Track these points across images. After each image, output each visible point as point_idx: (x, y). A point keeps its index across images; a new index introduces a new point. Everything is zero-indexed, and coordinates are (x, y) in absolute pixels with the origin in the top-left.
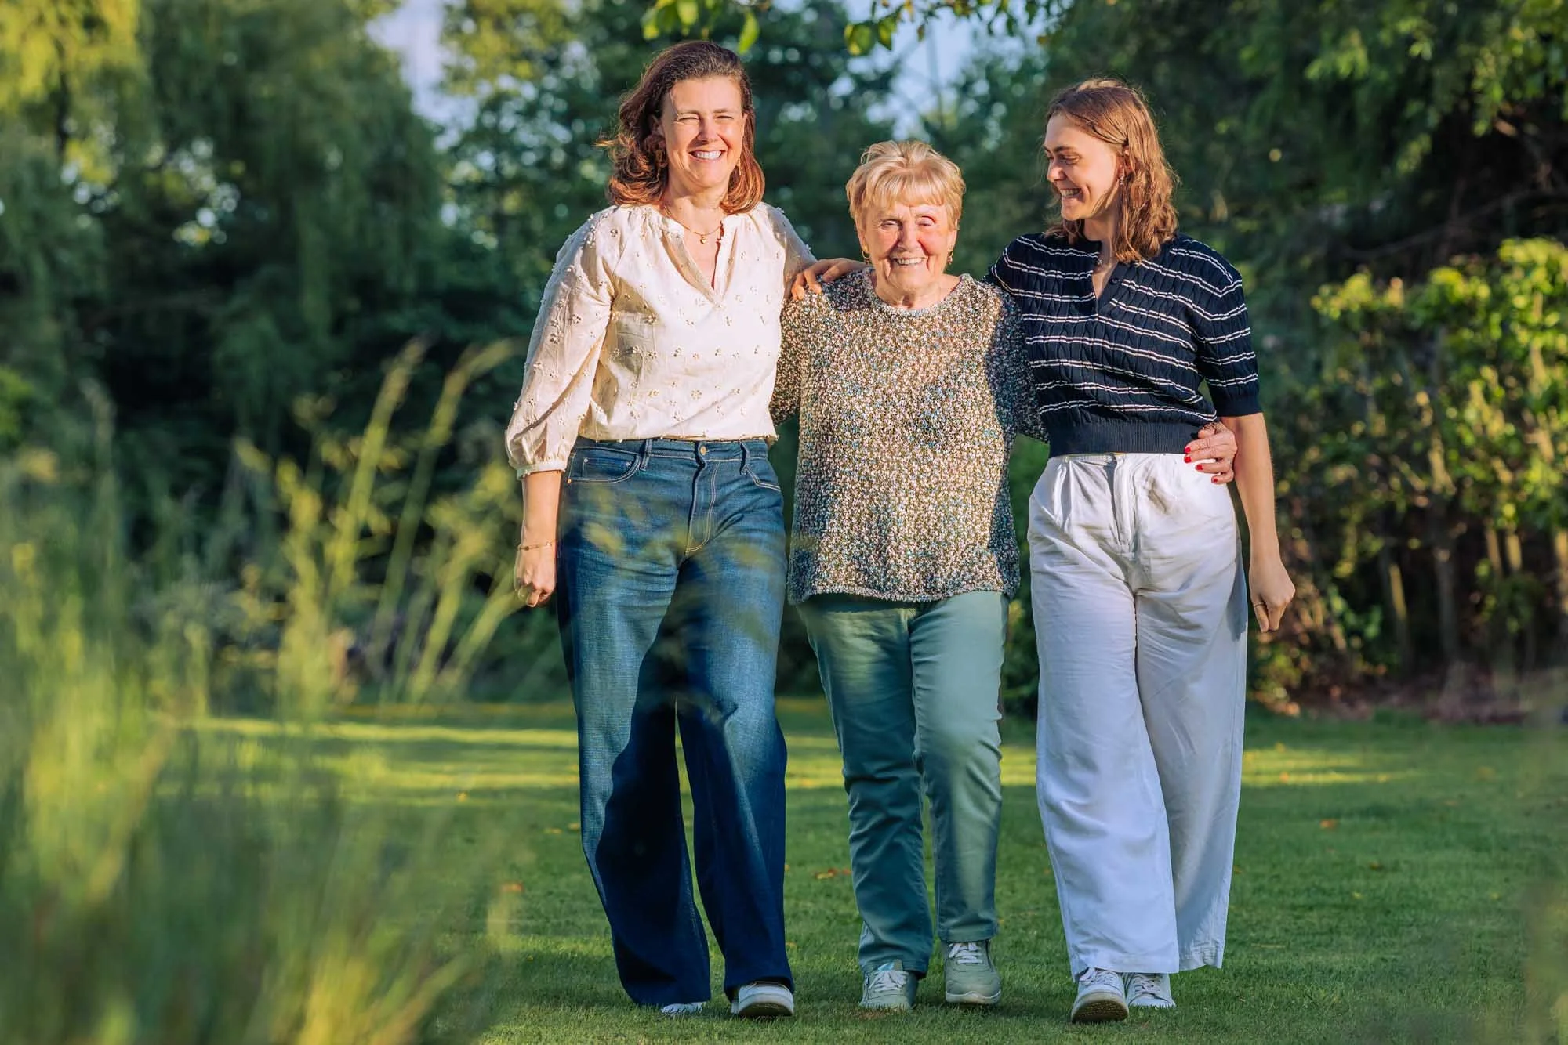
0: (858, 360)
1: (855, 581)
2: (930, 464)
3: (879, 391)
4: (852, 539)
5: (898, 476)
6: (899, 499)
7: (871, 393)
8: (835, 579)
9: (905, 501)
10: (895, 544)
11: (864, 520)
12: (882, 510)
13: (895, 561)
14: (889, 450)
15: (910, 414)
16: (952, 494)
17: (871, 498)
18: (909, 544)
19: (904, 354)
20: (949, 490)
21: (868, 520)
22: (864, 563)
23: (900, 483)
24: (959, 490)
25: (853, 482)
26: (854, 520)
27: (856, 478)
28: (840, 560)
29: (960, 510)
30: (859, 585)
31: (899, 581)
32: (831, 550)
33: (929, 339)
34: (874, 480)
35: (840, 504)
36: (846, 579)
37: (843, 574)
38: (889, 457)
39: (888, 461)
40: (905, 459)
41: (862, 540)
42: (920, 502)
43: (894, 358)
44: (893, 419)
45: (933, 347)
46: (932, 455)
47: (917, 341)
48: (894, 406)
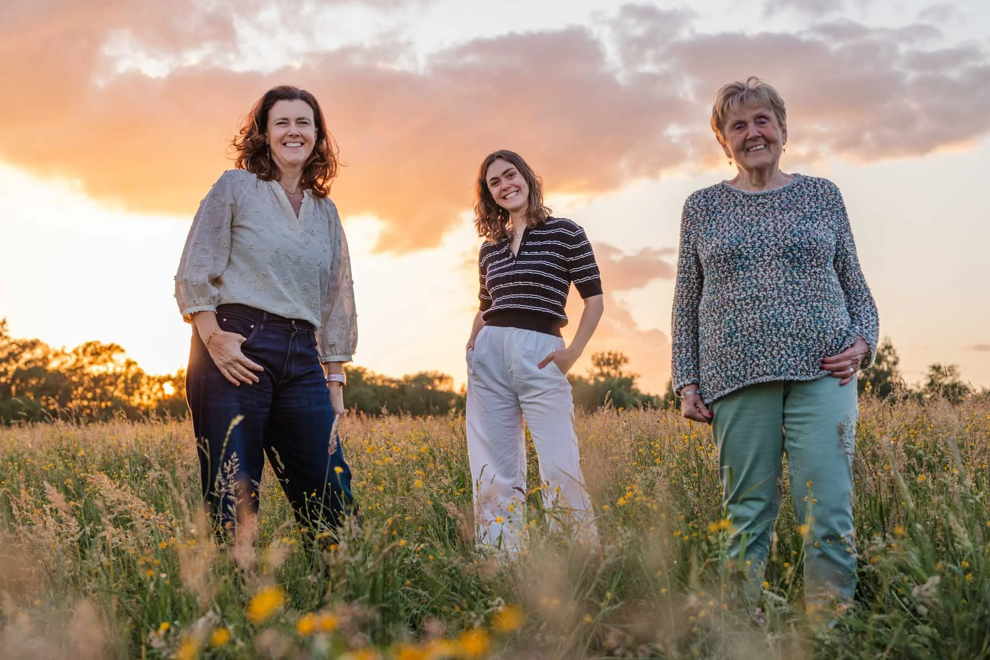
0: (736, 225)
1: (757, 374)
2: (798, 284)
3: (755, 239)
4: (751, 344)
5: (778, 294)
6: (782, 308)
7: (750, 241)
8: (744, 376)
9: (786, 310)
10: (784, 340)
11: (758, 328)
12: (771, 318)
13: (786, 352)
14: (770, 277)
15: (779, 249)
16: (814, 304)
17: (761, 312)
18: (794, 340)
19: (765, 215)
20: (812, 302)
21: (761, 327)
22: (762, 358)
23: (781, 298)
24: (818, 301)
25: (747, 304)
26: (751, 330)
27: (749, 301)
28: (746, 361)
29: (823, 314)
30: (760, 376)
31: (789, 366)
32: (739, 356)
33: (780, 206)
34: (761, 298)
35: (740, 321)
36: (751, 375)
37: (749, 371)
38: (771, 282)
39: (770, 285)
40: (781, 282)
41: (758, 342)
42: (796, 310)
43: (759, 219)
44: (769, 255)
45: (783, 209)
46: (798, 277)
47: (772, 207)
48: (768, 247)
